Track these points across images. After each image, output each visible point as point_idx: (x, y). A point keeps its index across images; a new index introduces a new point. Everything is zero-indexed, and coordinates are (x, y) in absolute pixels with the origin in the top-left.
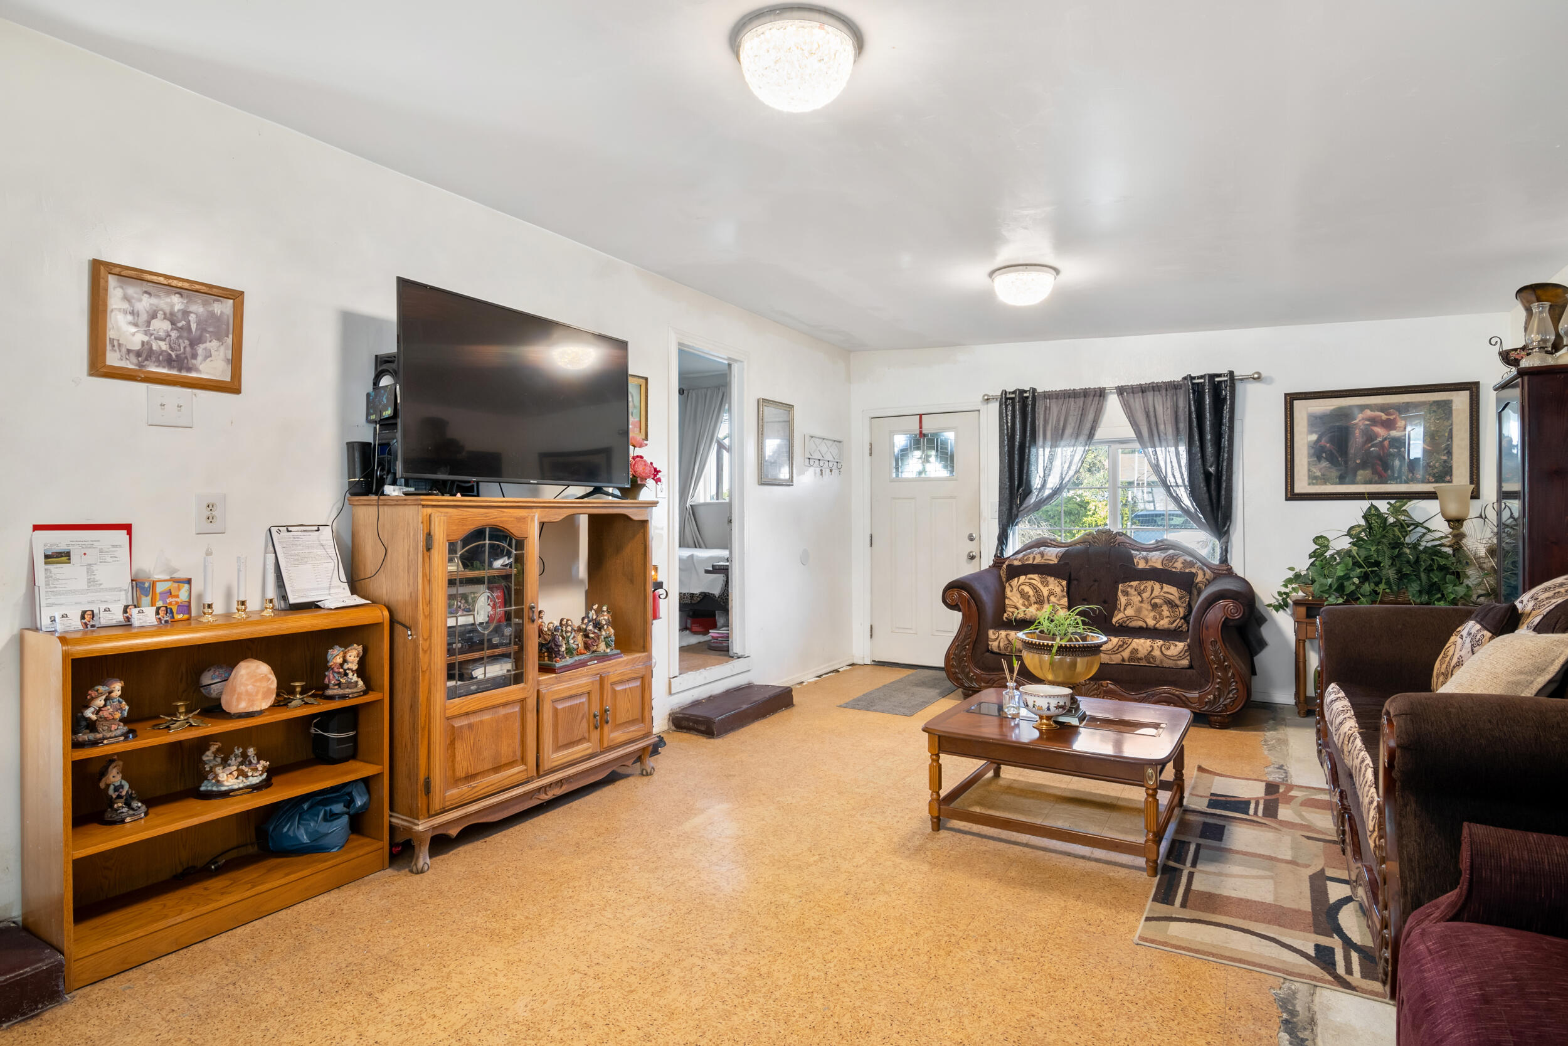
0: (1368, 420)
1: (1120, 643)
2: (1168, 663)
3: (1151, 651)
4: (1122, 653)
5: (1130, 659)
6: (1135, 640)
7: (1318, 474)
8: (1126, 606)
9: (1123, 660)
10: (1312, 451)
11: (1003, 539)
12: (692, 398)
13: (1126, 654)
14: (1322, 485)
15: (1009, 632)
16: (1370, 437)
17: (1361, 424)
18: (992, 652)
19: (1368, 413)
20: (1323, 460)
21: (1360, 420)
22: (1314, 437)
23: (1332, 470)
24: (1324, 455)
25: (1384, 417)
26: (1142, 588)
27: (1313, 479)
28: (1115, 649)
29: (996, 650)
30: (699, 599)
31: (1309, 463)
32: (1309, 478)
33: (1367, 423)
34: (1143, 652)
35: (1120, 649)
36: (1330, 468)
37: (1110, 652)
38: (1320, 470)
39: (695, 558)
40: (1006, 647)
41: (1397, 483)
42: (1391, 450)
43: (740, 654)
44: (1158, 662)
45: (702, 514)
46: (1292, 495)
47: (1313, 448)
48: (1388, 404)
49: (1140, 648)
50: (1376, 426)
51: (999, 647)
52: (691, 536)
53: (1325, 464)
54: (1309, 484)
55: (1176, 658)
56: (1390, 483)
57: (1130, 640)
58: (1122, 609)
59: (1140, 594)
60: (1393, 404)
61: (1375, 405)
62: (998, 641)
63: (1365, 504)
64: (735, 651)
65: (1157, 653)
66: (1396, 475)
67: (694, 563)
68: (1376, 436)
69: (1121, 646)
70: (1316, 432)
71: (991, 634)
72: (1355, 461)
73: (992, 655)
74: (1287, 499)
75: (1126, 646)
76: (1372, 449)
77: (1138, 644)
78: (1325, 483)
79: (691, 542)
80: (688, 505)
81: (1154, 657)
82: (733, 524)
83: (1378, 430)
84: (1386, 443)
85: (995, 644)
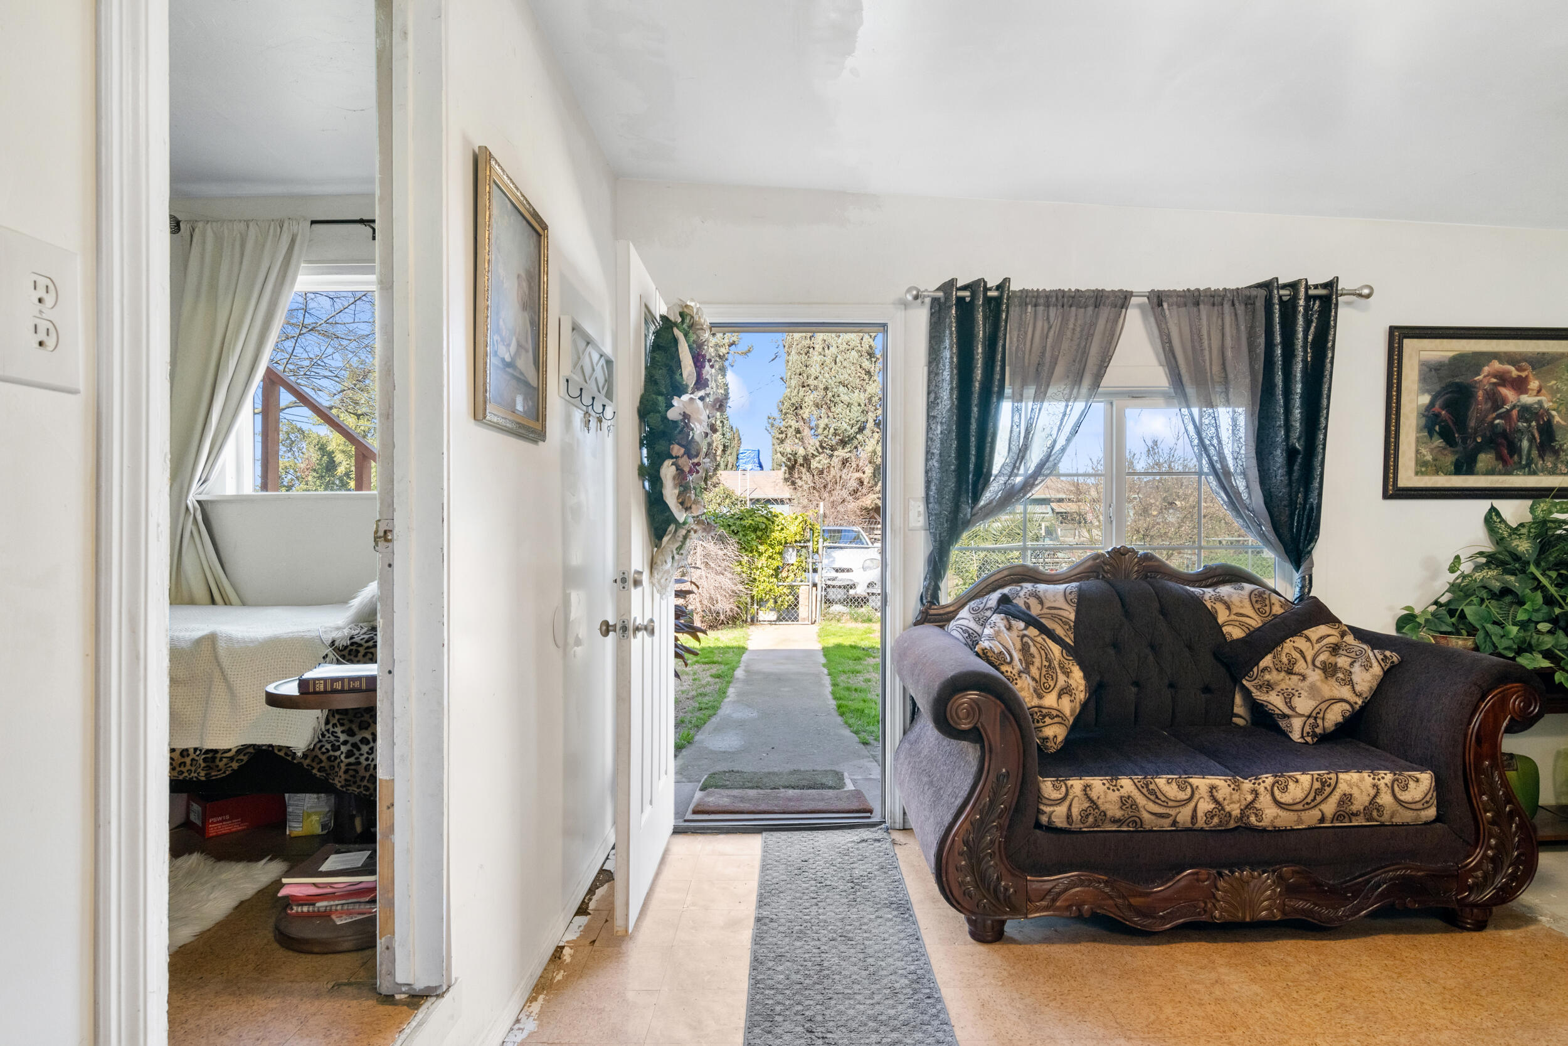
0: (1495, 376)
1: (1317, 785)
2: (1406, 816)
3: (1375, 796)
4: (1323, 807)
5: (1337, 816)
6: (1341, 776)
7: (1429, 458)
8: (1288, 703)
9: (1322, 819)
10: (1423, 421)
11: (937, 566)
12: (204, 242)
13: (1329, 807)
14: (1433, 475)
15: (1088, 780)
16: (1496, 401)
17: (1485, 381)
18: (1051, 829)
19: (1496, 365)
20: (1436, 436)
21: (1484, 377)
22: (1426, 399)
23: (1446, 452)
24: (1437, 428)
25: (1515, 373)
26: (1285, 660)
27: (1422, 467)
28: (1309, 800)
29: (1059, 821)
30: (235, 765)
31: (1418, 440)
32: (1417, 464)
33: (1494, 380)
34: (1361, 800)
35: (1319, 799)
36: (1444, 449)
37: (1300, 807)
38: (1431, 450)
39: (221, 645)
40: (1085, 815)
41: (1524, 474)
42: (1520, 424)
43: (420, 985)
44: (1386, 818)
45: (228, 524)
46: (1393, 491)
47: (1424, 416)
48: (1520, 354)
49: (1355, 792)
50: (1504, 386)
51: (1069, 816)
52: (200, 576)
53: (1438, 442)
54: (1417, 473)
55: (1419, 806)
56: (1517, 475)
57: (1333, 776)
58: (1287, 711)
59: (1290, 672)
60: (1526, 354)
61: (1505, 353)
62: (1067, 803)
63: (1484, 505)
64: (400, 979)
65: (1386, 799)
66: (1524, 462)
67: (216, 658)
68: (1504, 401)
69: (1319, 792)
70: (1428, 391)
71: (1048, 787)
72: (1475, 440)
73: (1051, 835)
74: (1386, 496)
75: (1328, 790)
76: (1497, 421)
77: (1350, 786)
78: (1437, 473)
79: (200, 592)
80: (191, 500)
81: (1380, 809)
82: (398, 545)
83: (1508, 393)
84: (1515, 413)
85: (1060, 811)
